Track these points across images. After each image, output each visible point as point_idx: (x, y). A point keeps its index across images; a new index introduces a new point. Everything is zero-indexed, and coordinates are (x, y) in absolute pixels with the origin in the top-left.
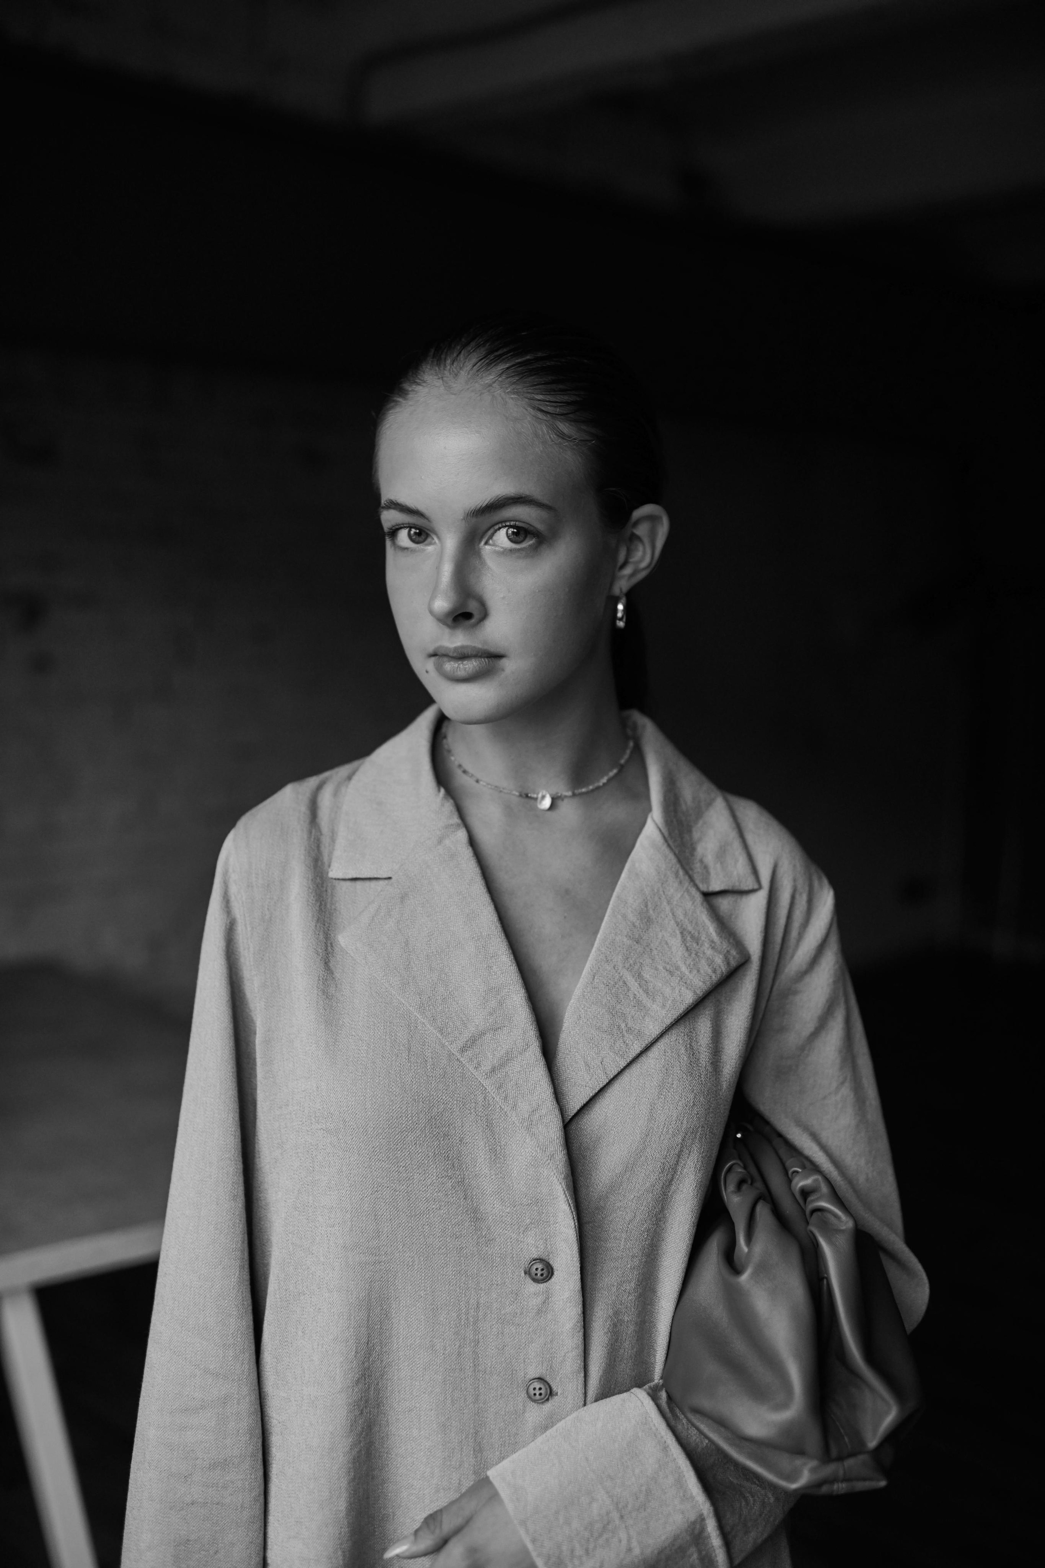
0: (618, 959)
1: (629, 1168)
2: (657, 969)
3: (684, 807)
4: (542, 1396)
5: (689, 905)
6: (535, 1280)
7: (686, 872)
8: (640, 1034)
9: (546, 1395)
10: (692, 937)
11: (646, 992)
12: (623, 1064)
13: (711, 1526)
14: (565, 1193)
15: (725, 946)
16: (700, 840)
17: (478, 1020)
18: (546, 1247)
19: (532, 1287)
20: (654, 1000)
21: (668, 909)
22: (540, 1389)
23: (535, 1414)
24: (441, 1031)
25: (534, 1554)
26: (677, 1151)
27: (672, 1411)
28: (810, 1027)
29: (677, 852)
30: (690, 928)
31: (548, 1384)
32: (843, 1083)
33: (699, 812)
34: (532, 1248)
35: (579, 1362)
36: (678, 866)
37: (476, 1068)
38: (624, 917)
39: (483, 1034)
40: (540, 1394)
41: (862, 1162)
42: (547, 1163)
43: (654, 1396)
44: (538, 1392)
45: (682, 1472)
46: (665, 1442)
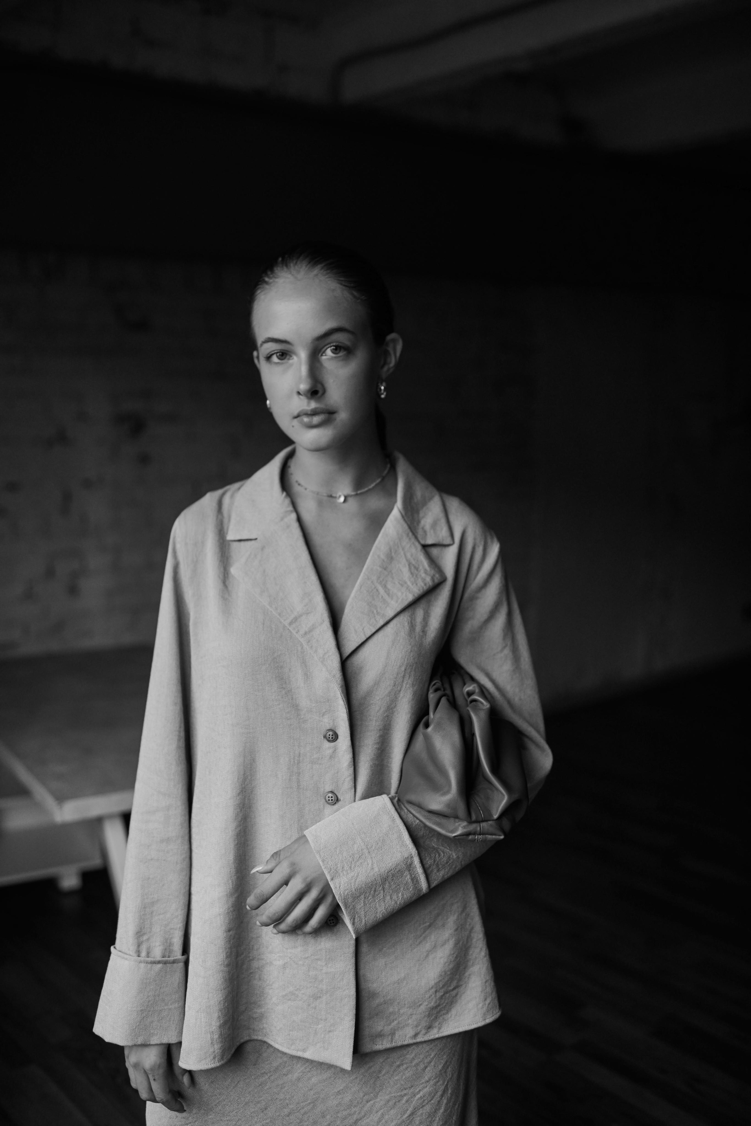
0: (374, 578)
1: (377, 684)
2: (394, 583)
3: (416, 500)
4: (333, 801)
5: (413, 551)
6: (329, 741)
7: (414, 534)
8: (383, 616)
9: (335, 800)
10: (415, 567)
11: (388, 594)
12: (374, 630)
13: (416, 861)
14: (341, 695)
15: (432, 572)
16: (423, 517)
17: (299, 608)
18: (334, 724)
19: (327, 744)
20: (392, 599)
21: (402, 553)
22: (332, 797)
23: (329, 809)
24: (280, 614)
25: (323, 867)
26: (402, 675)
27: (399, 805)
28: (485, 616)
29: (409, 523)
30: (414, 563)
31: (336, 795)
32: (505, 647)
33: (425, 502)
34: (326, 723)
35: (351, 783)
36: (409, 530)
37: (297, 633)
38: (379, 556)
39: (301, 616)
40: (332, 800)
41: (517, 690)
42: (332, 679)
43: (392, 799)
44: (330, 799)
45: (402, 832)
46: (394, 817)
